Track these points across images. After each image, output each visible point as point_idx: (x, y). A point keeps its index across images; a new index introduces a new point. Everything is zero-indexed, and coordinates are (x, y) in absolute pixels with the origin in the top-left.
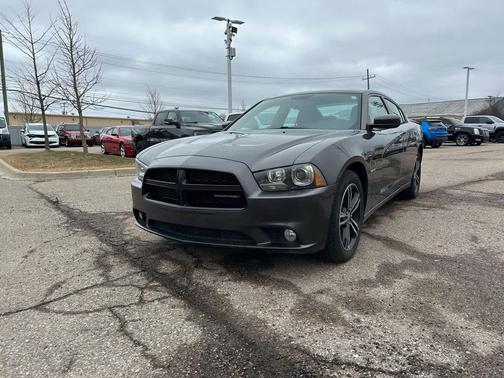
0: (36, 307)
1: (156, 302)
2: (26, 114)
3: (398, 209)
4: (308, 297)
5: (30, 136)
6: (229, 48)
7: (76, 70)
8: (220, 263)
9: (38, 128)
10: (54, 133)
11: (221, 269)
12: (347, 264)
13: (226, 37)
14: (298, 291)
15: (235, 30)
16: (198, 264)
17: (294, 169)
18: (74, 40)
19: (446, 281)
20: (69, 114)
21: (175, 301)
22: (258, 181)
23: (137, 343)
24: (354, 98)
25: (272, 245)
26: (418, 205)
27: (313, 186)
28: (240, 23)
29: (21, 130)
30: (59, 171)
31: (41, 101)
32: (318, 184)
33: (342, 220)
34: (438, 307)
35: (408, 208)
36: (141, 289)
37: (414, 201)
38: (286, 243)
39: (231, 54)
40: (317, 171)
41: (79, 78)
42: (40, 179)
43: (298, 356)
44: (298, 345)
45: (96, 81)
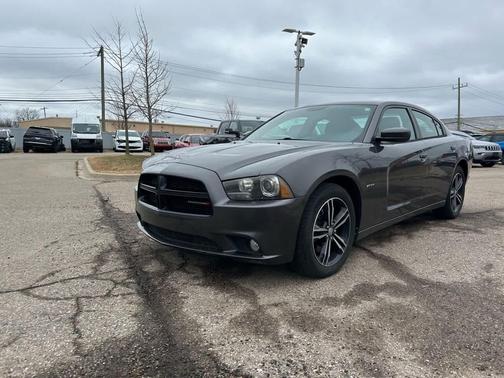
0: (22, 291)
1: (120, 297)
2: (119, 121)
3: (424, 229)
4: (260, 308)
5: (119, 141)
6: (298, 59)
7: (149, 82)
8: (201, 267)
9: (122, 134)
10: (139, 139)
11: (199, 273)
12: (325, 280)
13: (295, 48)
14: (254, 302)
15: (305, 41)
16: (182, 267)
17: (262, 179)
18: (149, 56)
19: (418, 308)
20: (160, 122)
21: (135, 298)
22: (226, 190)
23: (77, 331)
24: (368, 109)
25: (237, 253)
26: (452, 226)
27: (279, 197)
28: (311, 34)
29: (113, 136)
30: (125, 174)
31: (125, 110)
32: (283, 196)
33: (317, 234)
34: (387, 333)
35: (436, 228)
36: (116, 283)
37: (450, 221)
38: (251, 252)
39: (300, 64)
40: (283, 183)
41: (153, 89)
42: (107, 180)
43: (205, 362)
44: (213, 352)
45: (165, 92)
